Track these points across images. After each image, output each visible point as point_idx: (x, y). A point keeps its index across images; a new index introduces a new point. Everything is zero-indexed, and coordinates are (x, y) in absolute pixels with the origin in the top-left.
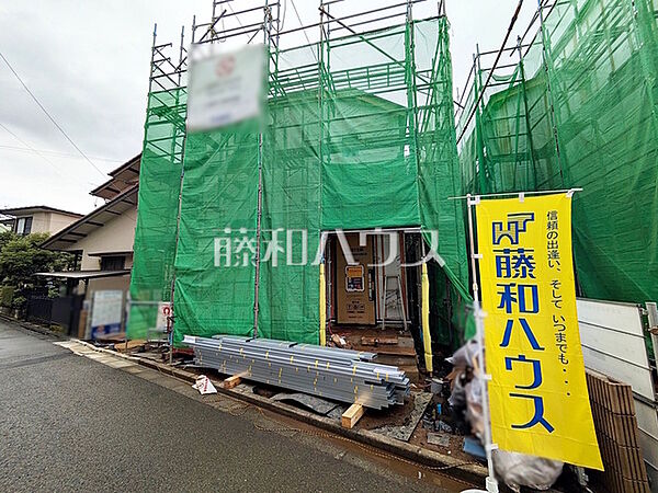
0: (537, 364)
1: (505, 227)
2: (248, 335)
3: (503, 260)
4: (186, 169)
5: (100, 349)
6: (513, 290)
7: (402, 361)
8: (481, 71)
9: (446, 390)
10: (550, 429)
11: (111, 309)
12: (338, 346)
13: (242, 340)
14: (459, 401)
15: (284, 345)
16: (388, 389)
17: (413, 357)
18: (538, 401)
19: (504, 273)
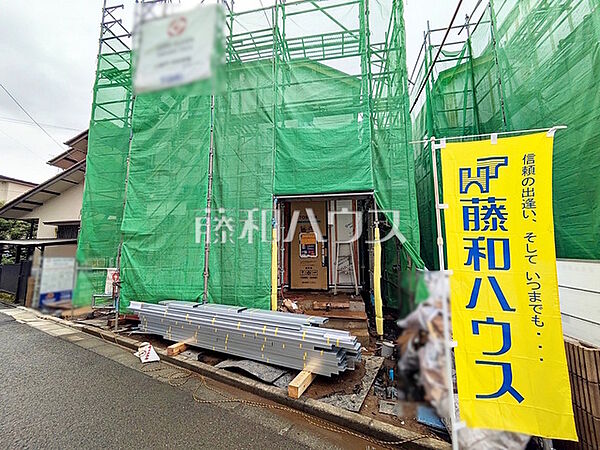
0: (506, 328)
1: (474, 173)
2: (197, 301)
3: (471, 211)
4: (134, 131)
5: (45, 316)
6: (481, 244)
7: (353, 325)
8: (431, 47)
9: (397, 354)
10: (520, 399)
11: (62, 276)
12: (290, 310)
13: (189, 306)
14: (411, 365)
15: (232, 310)
16: (339, 355)
17: (364, 321)
18: (507, 368)
19: (472, 225)
